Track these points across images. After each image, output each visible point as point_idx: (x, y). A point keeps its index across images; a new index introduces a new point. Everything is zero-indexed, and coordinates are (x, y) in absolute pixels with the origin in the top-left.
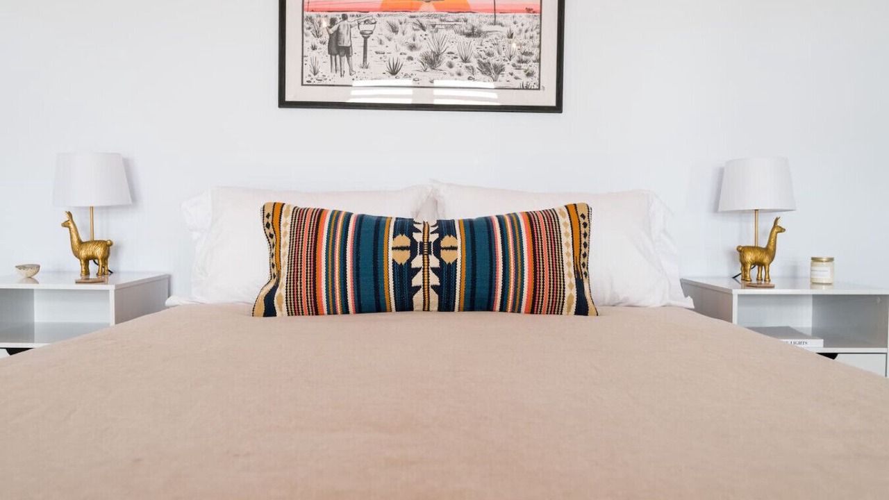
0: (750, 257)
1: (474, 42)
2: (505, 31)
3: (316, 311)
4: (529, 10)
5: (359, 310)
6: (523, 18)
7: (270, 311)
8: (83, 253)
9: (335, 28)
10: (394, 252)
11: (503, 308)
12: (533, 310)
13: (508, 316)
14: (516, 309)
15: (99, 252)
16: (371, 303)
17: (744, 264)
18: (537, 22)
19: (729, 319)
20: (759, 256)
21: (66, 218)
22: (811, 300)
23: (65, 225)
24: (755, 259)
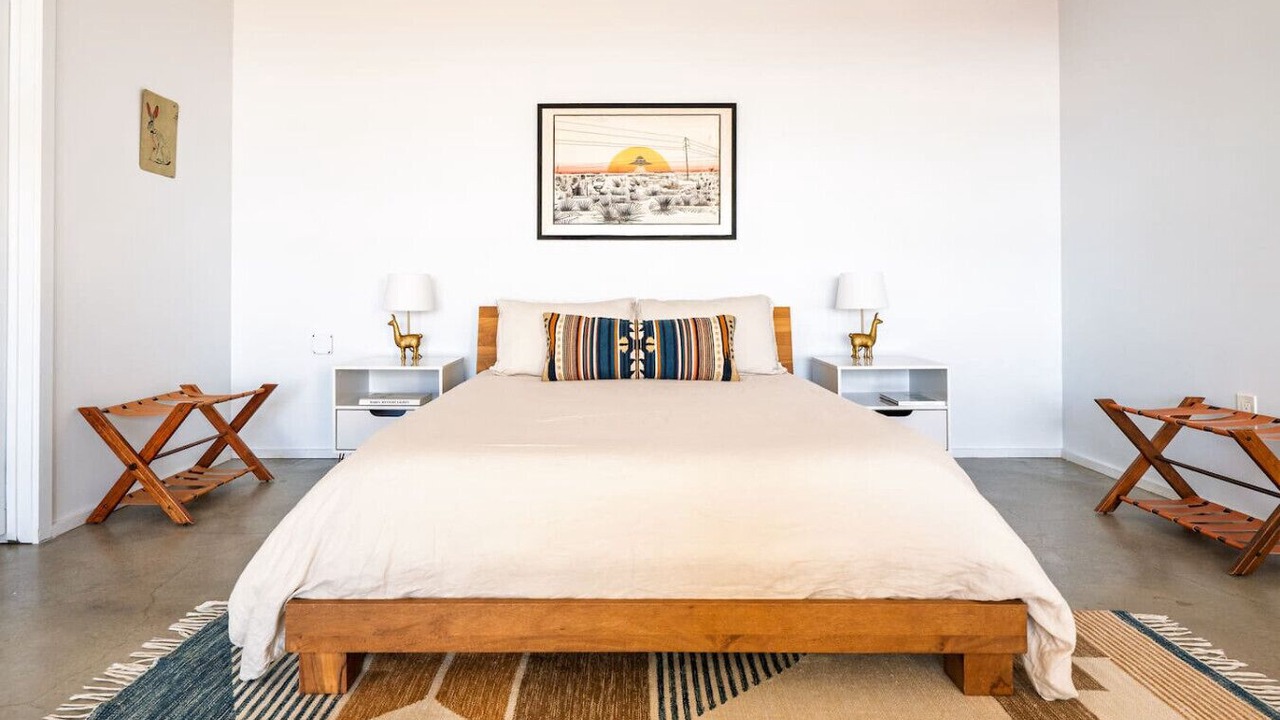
0: (858, 341)
2: (695, 185)
3: (579, 379)
4: (710, 171)
5: (600, 377)
6: (706, 176)
7: (552, 377)
8: (403, 344)
9: (576, 185)
10: (620, 345)
11: (682, 378)
12: (697, 378)
13: (685, 382)
14: (689, 378)
15: (414, 342)
16: (606, 374)
17: (854, 346)
18: (717, 178)
20: (865, 340)
21: (391, 319)
22: (908, 373)
23: (390, 324)
24: (862, 343)
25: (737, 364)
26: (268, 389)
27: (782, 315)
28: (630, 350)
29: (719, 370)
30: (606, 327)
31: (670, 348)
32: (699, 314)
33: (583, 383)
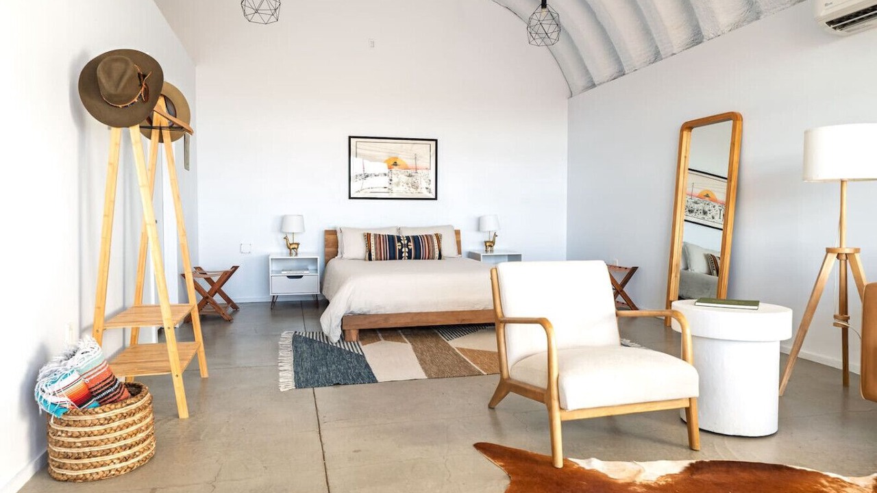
0: (488, 244)
1: (410, 178)
2: (419, 175)
3: (381, 260)
4: (427, 169)
5: (390, 259)
6: (425, 171)
7: (370, 259)
8: (291, 247)
10: (398, 246)
11: (422, 259)
12: (428, 259)
15: (296, 246)
16: (392, 257)
17: (486, 246)
19: (480, 260)
21: (285, 236)
22: (507, 257)
23: (285, 238)
24: (489, 244)
25: (444, 253)
26: (235, 268)
27: (458, 233)
28: (402, 248)
29: (437, 255)
30: (391, 239)
31: (418, 247)
32: (428, 233)
33: (383, 262)
